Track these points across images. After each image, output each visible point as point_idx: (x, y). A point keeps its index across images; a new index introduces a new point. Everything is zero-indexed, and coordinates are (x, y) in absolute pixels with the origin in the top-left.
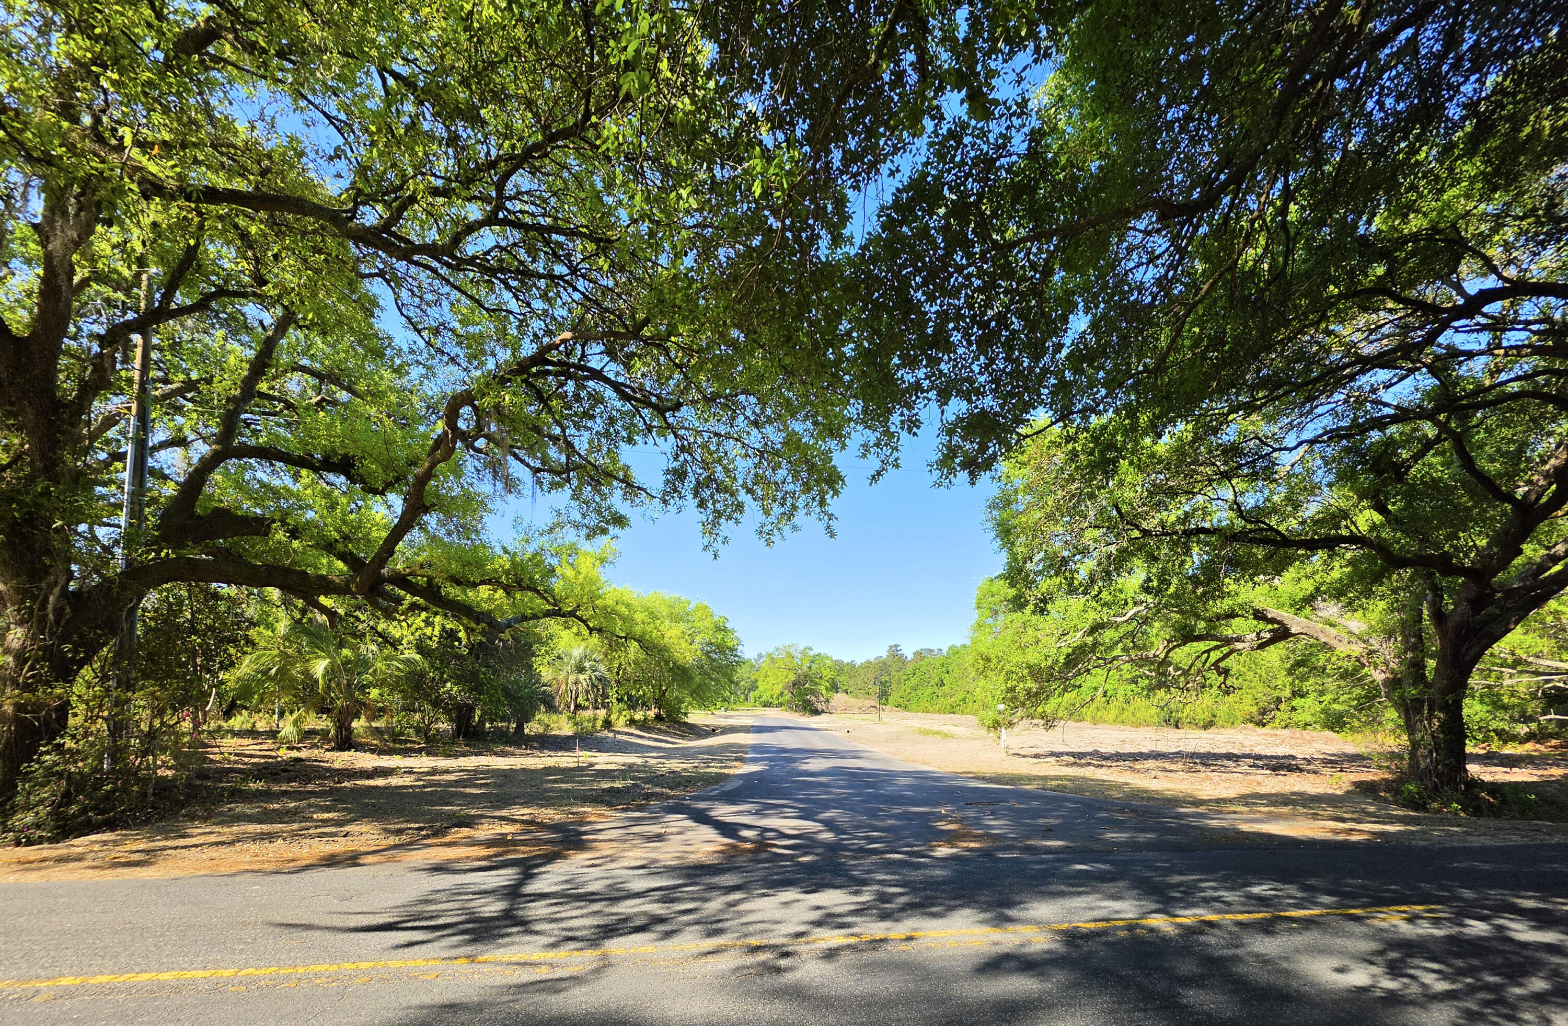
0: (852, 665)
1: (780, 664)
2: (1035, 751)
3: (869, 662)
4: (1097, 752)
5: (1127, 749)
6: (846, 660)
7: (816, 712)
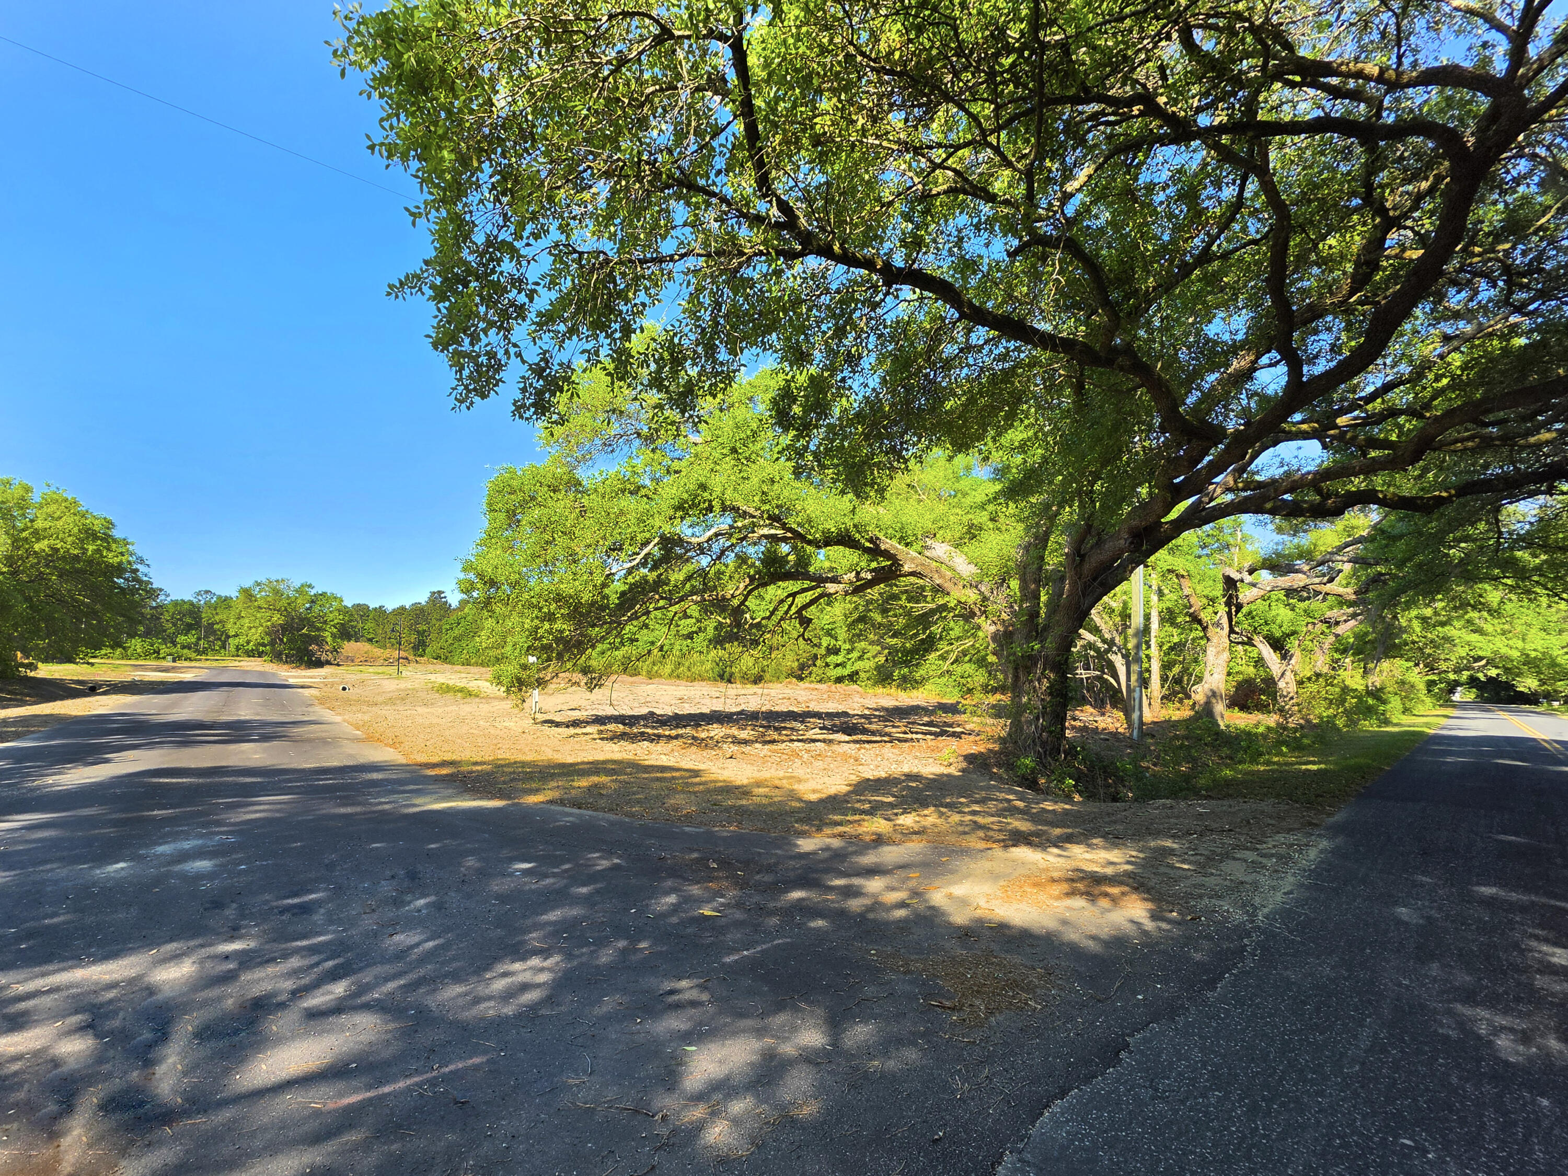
0: (380, 611)
1: (261, 603)
2: (576, 715)
3: (403, 608)
4: (652, 714)
5: (687, 709)
6: (372, 605)
7: (319, 664)
